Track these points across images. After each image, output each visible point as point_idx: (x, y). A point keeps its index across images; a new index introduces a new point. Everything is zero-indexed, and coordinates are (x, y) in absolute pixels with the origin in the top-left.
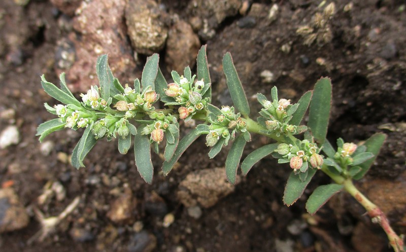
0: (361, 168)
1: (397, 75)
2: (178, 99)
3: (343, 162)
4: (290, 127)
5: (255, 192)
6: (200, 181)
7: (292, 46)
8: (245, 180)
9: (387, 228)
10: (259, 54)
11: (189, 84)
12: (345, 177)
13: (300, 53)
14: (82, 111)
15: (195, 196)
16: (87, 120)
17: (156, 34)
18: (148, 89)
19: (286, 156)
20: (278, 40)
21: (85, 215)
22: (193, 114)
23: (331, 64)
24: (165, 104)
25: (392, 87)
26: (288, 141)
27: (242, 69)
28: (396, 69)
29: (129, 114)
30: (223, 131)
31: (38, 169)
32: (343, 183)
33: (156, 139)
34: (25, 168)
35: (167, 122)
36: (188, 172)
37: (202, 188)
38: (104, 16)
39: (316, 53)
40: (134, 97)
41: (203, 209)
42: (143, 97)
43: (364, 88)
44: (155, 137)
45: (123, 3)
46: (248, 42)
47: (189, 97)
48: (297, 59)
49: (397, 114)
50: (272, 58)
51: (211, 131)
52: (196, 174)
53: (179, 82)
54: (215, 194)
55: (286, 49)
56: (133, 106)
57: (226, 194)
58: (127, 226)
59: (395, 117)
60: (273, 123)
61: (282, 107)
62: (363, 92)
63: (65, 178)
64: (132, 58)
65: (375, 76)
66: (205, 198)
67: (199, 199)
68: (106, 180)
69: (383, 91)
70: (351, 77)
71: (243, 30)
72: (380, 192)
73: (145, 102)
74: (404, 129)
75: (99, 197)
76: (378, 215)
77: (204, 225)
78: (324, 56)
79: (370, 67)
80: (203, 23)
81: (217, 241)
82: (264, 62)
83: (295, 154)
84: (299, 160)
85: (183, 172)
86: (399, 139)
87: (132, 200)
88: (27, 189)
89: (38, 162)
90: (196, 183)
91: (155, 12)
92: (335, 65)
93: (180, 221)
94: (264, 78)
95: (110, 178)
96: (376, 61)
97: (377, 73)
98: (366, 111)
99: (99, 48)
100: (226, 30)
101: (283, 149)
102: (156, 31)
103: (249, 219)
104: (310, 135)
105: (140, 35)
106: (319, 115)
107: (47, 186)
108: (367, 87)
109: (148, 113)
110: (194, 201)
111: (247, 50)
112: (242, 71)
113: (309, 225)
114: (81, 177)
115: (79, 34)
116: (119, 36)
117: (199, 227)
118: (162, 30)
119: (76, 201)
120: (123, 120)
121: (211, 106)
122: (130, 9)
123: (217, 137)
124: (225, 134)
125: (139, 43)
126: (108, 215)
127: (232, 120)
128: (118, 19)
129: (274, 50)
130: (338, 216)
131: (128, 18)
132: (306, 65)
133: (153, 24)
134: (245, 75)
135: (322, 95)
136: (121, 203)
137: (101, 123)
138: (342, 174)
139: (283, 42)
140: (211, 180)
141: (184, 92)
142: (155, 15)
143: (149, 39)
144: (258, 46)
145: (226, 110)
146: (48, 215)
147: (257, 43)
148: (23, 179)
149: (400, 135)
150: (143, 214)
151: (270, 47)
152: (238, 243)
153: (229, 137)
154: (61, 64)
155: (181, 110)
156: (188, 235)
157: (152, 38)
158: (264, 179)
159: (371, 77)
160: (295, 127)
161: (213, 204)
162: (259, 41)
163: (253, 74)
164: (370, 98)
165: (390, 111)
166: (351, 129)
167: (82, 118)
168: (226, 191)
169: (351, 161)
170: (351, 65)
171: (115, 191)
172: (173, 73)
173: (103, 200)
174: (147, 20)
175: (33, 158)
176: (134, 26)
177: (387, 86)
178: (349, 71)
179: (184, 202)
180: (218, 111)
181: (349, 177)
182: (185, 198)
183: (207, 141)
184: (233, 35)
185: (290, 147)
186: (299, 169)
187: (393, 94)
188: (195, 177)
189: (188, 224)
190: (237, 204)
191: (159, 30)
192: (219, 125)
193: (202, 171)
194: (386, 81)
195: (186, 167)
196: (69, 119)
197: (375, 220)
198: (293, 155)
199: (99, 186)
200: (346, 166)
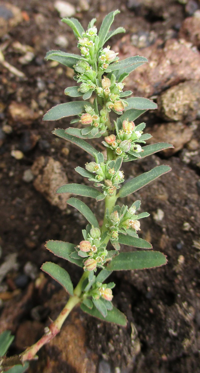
0: (91, 308)
1: (182, 331)
2: (121, 132)
3: (94, 291)
4: (116, 234)
5: (55, 226)
6: (56, 173)
7: (190, 231)
8: (64, 213)
9: (42, 342)
10: (177, 204)
11: (137, 140)
12: (81, 296)
13: (184, 240)
14: (95, 50)
15: (42, 172)
16: (88, 54)
17: (176, 110)
18: (125, 102)
19: (90, 236)
20: (193, 218)
21: (10, 84)
22: (111, 147)
23: (181, 270)
24: (115, 121)
25: (171, 328)
26: (103, 236)
27: (161, 192)
28: (187, 328)
29: (100, 90)
30: (101, 175)
31: (42, 38)
32: (75, 295)
33: (83, 118)
34: (42, 27)
35: (99, 126)
36: (61, 162)
37: (49, 176)
38: (183, 63)
39: (188, 253)
40: (116, 92)
41: (32, 182)
42: (117, 100)
43: (165, 304)
44: (85, 117)
45: (197, 78)
46: (185, 193)
47: (125, 141)
48: (179, 238)
49: (147, 338)
50: (175, 216)
51: (99, 165)
52: (61, 168)
53: (136, 130)
54: (47, 189)
55: (186, 227)
56: (107, 92)
57: (48, 198)
58: (7, 120)
59: (144, 337)
60: (117, 218)
61: (132, 224)
62: (161, 303)
63: (39, 60)
64: (151, 95)
65: (177, 310)
66: (42, 180)
67: (40, 176)
68: (42, 95)
69: (165, 320)
70: (172, 290)
71: (195, 186)
72: (74, 335)
73: (114, 103)
74: (134, 346)
75: (27, 92)
76: (52, 331)
77: (18, 186)
78: (186, 261)
79: (185, 304)
80: (194, 151)
81: (6, 200)
82: (170, 210)
83: (93, 244)
84: (88, 249)
85: (61, 159)
86: (124, 343)
87: (29, 119)
88: (24, 32)
89: (48, 37)
90: (53, 170)
91: (195, 105)
92: (180, 273)
93: (18, 165)
94: (156, 212)
95: (45, 98)
96: (191, 309)
97: (181, 312)
98: (144, 309)
99: (154, 65)
100: (192, 171)
101: (95, 232)
102: (179, 110)
103: (31, 225)
104: (112, 256)
105: (173, 96)
106: (132, 260)
107: (29, 48)
108: (167, 306)
109: (104, 108)
110: (37, 172)
111: (178, 193)
112: (159, 192)
113: (34, 281)
114: (41, 74)
115: (163, 46)
116: (168, 79)
117: (16, 182)
118: (180, 114)
119: (20, 74)
120: (94, 86)
121: (121, 161)
122: (193, 83)
123: (95, 170)
124: (98, 177)
125: (165, 97)
126: (14, 102)
127: (112, 181)
128: (182, 75)
129: (183, 216)
130: (46, 305)
131: (185, 83)
132: (175, 248)
133: (185, 105)
134: (156, 196)
135: (150, 260)
136: (25, 111)
137: (88, 67)
138: (83, 293)
139: (192, 223)
140: (58, 183)
141: (129, 136)
142: (192, 106)
143: (170, 104)
144: (183, 202)
145: (120, 175)
146: (5, 53)
147: (186, 200)
148: (33, 27)
149: (128, 344)
150: (19, 132)
151: (184, 212)
152: (8, 220)
153: (96, 181)
154: (134, 37)
155: (112, 137)
156: (7, 174)
157: (172, 107)
158: (68, 232)
159: (176, 307)
160: (116, 239)
161: (38, 189)
162: (188, 202)
163: (158, 202)
164: (157, 310)
165: (149, 331)
166: (125, 299)
167: (88, 50)
168: (51, 198)
169: (96, 298)
170: (183, 288)
171: (34, 104)
172: (143, 124)
173: (25, 95)
174: (186, 99)
175: (51, 32)
176: (179, 90)
177: (170, 323)
178: (177, 287)
179: (35, 164)
180: (118, 168)
181: (82, 300)
182: (38, 164)
183: (89, 164)
184: (188, 178)
185: (98, 238)
186: (80, 250)
187: (165, 330)
188: (58, 169)
189: (17, 172)
190: (41, 212)
191: (181, 112)
192: (106, 171)
193: (64, 174)
194: (175, 322)
195: (66, 161)
196: (86, 39)
197: (47, 330)
198: (92, 242)
199: (37, 90)
200: (91, 294)
